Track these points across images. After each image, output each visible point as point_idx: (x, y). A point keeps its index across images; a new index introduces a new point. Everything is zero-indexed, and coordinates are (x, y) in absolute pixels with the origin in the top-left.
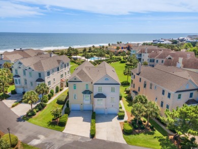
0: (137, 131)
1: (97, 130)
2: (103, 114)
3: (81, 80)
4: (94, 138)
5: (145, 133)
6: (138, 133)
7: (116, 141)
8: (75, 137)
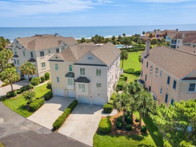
0: (119, 131)
1: (66, 122)
2: (86, 104)
3: (64, 60)
4: (55, 132)
5: (129, 137)
6: (118, 135)
7: (79, 141)
8: (36, 126)
